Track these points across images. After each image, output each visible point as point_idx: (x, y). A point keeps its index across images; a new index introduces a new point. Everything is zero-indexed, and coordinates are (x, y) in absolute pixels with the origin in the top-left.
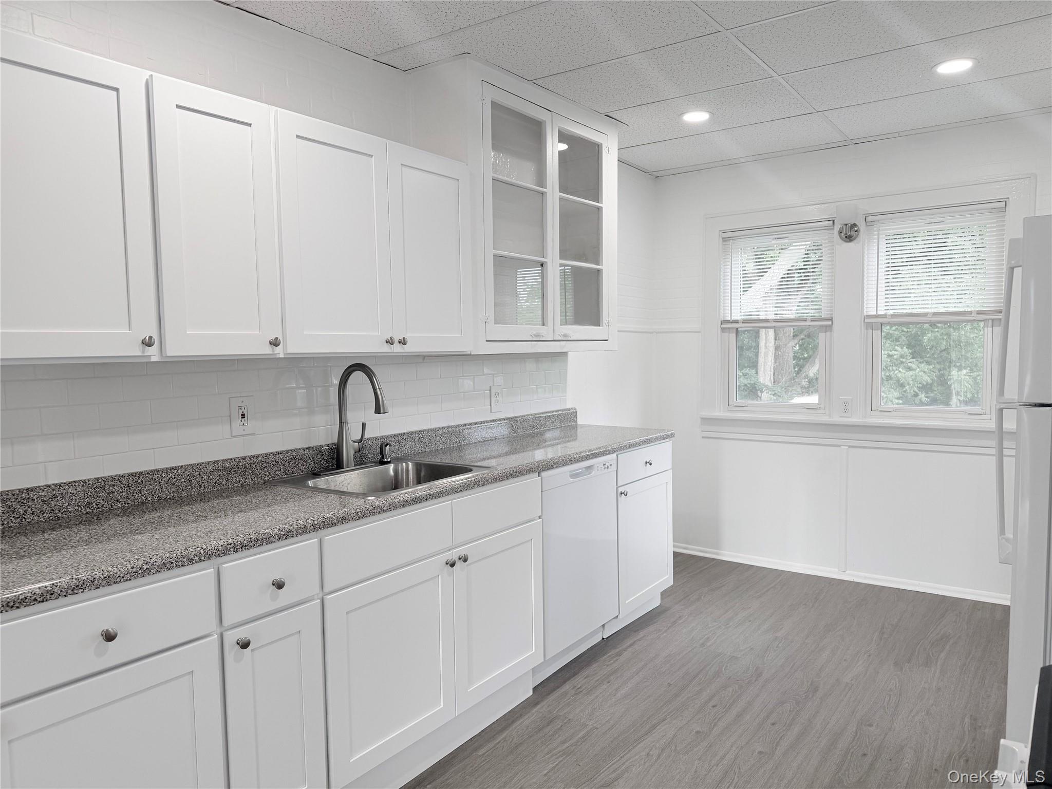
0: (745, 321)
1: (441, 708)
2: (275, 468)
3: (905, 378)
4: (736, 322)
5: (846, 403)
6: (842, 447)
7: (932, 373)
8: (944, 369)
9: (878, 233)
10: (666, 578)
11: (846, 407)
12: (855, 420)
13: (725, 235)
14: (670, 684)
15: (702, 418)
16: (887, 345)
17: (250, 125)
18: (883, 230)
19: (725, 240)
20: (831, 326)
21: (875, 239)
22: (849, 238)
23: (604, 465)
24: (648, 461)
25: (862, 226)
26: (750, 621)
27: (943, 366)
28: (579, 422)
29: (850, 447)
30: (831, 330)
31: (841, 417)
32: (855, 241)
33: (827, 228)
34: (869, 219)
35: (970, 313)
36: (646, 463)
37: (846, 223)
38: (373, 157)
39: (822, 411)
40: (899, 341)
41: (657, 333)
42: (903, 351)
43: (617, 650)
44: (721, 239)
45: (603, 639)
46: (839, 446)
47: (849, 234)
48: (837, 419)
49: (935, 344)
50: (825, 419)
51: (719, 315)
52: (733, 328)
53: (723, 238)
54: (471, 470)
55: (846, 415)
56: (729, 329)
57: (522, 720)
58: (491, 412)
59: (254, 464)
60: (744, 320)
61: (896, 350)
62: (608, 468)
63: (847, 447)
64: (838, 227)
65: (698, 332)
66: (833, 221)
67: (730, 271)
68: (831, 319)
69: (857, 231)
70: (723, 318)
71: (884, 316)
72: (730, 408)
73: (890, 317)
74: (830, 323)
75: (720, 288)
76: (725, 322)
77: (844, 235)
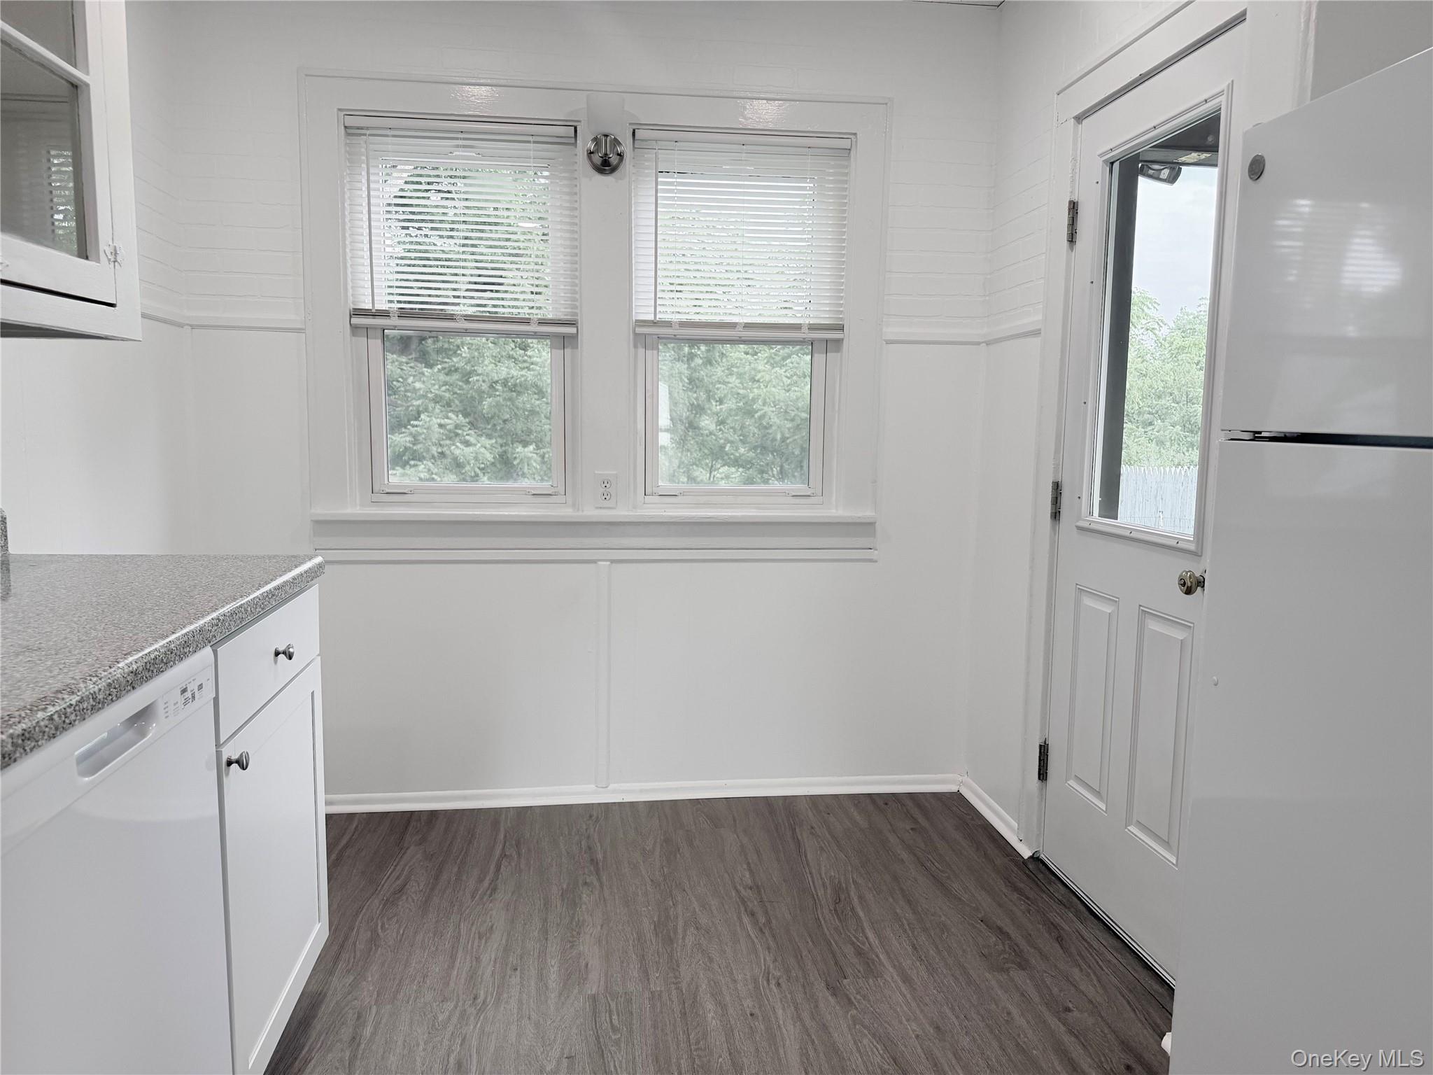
0: (403, 314)
3: (464, 456)
4: (384, 314)
5: (606, 483)
6: (600, 563)
7: (494, 449)
8: (506, 444)
9: (657, 168)
11: (606, 490)
12: (622, 512)
13: (351, 121)
15: (317, 523)
16: (437, 411)
18: (665, 162)
19: (350, 131)
20: (574, 337)
21: (649, 173)
22: (605, 166)
23: (184, 691)
24: (281, 649)
25: (626, 147)
27: (505, 441)
29: (613, 561)
31: (597, 508)
32: (616, 173)
33: (560, 141)
34: (640, 134)
36: (277, 654)
37: (606, 132)
39: (561, 499)
40: (451, 406)
41: (193, 327)
42: (459, 420)
44: (343, 127)
46: (594, 562)
47: (606, 161)
48: (590, 512)
49: (497, 412)
50: (565, 512)
51: (346, 296)
52: (374, 328)
53: (346, 127)
55: (606, 504)
56: (367, 328)
61: (448, 418)
62: (193, 697)
63: (608, 563)
64: (585, 143)
65: (298, 330)
66: (576, 128)
67: (365, 204)
68: (572, 323)
69: (620, 155)
70: (354, 303)
71: (668, 324)
72: (375, 497)
73: (677, 327)
74: (572, 330)
75: (344, 236)
76: (358, 312)
77: (597, 159)
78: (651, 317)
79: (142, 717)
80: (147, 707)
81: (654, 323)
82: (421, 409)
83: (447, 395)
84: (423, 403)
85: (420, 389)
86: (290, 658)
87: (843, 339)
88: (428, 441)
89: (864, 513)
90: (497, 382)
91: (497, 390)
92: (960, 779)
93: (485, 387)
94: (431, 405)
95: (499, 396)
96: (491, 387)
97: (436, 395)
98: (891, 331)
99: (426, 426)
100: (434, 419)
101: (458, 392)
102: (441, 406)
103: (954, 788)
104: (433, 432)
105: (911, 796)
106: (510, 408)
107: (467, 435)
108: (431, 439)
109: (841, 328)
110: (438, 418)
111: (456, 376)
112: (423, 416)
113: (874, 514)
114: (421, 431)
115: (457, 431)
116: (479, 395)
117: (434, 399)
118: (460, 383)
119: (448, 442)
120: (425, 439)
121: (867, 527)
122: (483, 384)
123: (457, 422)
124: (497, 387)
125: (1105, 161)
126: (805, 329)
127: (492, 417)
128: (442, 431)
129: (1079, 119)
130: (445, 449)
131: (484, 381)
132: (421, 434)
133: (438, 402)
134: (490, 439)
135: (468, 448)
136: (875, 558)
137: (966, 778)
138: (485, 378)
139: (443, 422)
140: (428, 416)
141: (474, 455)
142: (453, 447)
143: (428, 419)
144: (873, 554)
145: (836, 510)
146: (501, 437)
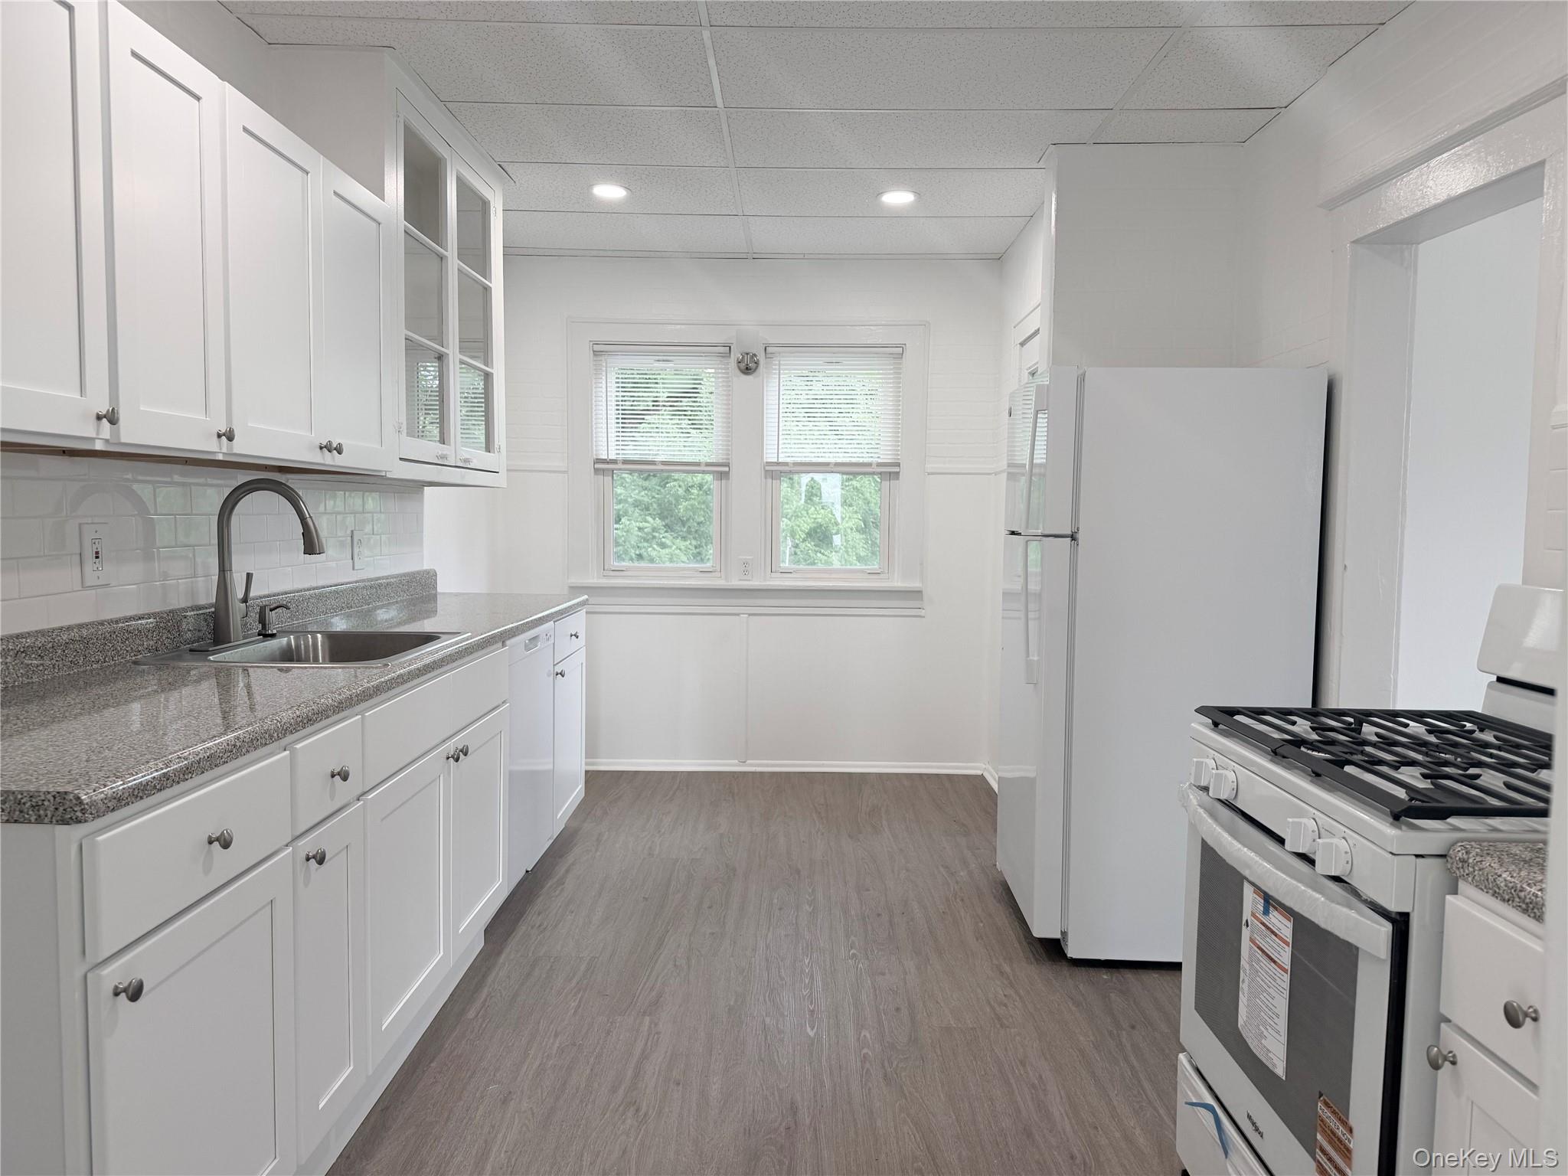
1: (442, 957)
2: (138, 642)
4: (613, 461)
5: (745, 564)
6: (742, 615)
9: (779, 368)
10: (578, 791)
11: (746, 568)
12: (755, 583)
13: (596, 348)
14: (645, 899)
15: (571, 588)
17: (198, 99)
18: (785, 365)
19: (596, 353)
20: (727, 473)
21: (775, 374)
22: (747, 370)
23: (545, 636)
24: (574, 632)
25: (761, 357)
26: (681, 824)
28: (439, 590)
29: (750, 615)
30: (728, 478)
31: (741, 580)
32: (754, 374)
33: (721, 356)
34: (769, 350)
35: (869, 465)
36: (571, 636)
37: (747, 351)
38: (309, 175)
39: (718, 574)
43: (555, 880)
44: (592, 352)
45: (527, 871)
46: (738, 615)
47: (748, 367)
48: (736, 582)
50: (720, 583)
51: (592, 452)
52: (608, 470)
53: (594, 351)
54: (439, 638)
55: (745, 577)
56: (604, 470)
57: (494, 974)
58: (353, 569)
59: (115, 633)
60: (624, 461)
61: (646, 521)
62: (548, 639)
63: (747, 616)
64: (736, 355)
65: (564, 472)
66: (730, 347)
67: (604, 396)
68: (727, 465)
69: (757, 363)
70: (596, 455)
71: (786, 464)
72: (606, 573)
73: (792, 465)
74: (726, 469)
75: (592, 416)
76: (598, 461)
77: (743, 365)
78: (775, 460)
79: (535, 639)
80: (536, 637)
81: (778, 464)
82: (621, 513)
83: (646, 499)
84: (623, 507)
85: (620, 494)
86: (577, 637)
87: (899, 472)
88: (627, 543)
89: (914, 584)
90: (692, 486)
91: (692, 494)
92: (984, 766)
93: (681, 491)
94: (631, 510)
95: (694, 499)
96: (687, 491)
97: (636, 501)
98: (930, 467)
99: (625, 530)
100: (633, 522)
101: (657, 496)
102: (640, 510)
103: (979, 772)
104: (632, 534)
105: (948, 776)
106: (704, 511)
107: (663, 537)
108: (629, 542)
109: (898, 465)
110: (637, 521)
111: (654, 481)
112: (623, 520)
113: (921, 585)
114: (621, 534)
115: (654, 534)
116: (675, 499)
117: (633, 504)
118: (659, 488)
119: (646, 544)
120: (625, 542)
121: (916, 594)
122: (679, 489)
123: (655, 525)
124: (693, 491)
125: (1030, 373)
126: (874, 466)
127: (688, 520)
128: (640, 534)
129: (1022, 344)
130: (643, 550)
131: (680, 486)
132: (621, 537)
133: (638, 507)
134: (685, 540)
135: (664, 550)
136: (922, 614)
137: (988, 766)
138: (681, 483)
139: (641, 525)
140: (628, 520)
141: (669, 556)
142: (650, 549)
143: (628, 522)
144: (922, 612)
145: (897, 583)
146: (695, 538)
